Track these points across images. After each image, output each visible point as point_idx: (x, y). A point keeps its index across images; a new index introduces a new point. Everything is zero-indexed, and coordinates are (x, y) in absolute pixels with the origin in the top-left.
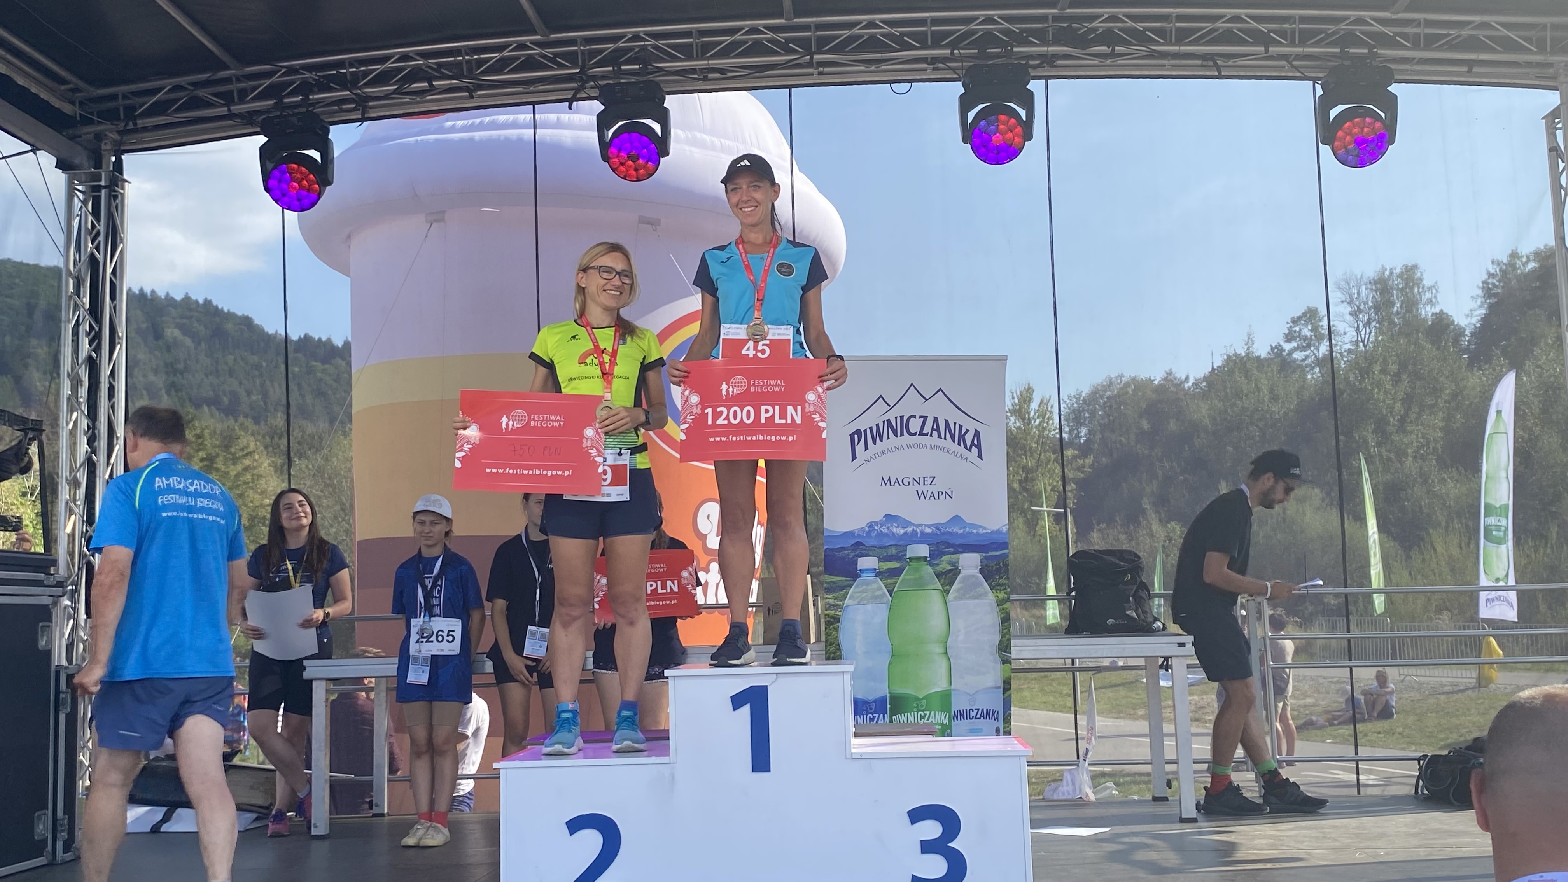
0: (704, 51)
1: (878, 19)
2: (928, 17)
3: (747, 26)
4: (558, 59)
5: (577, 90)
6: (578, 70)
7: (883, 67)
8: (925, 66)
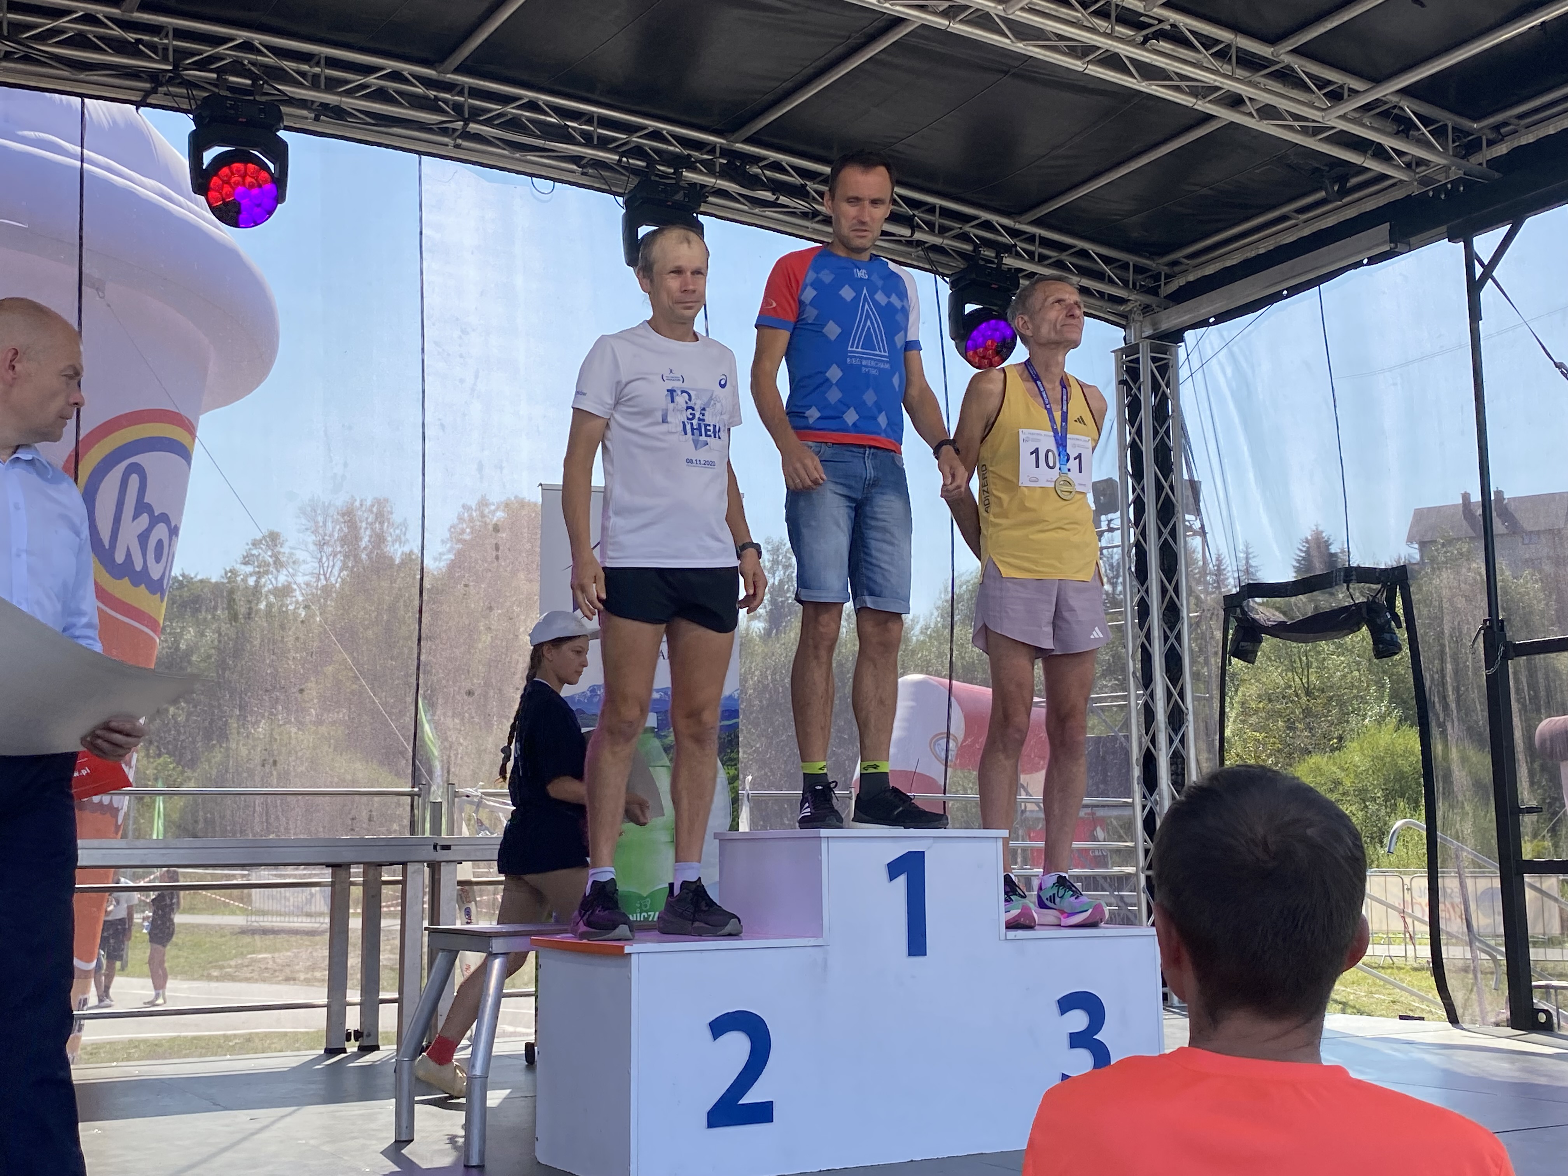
0: (332, 85)
1: (542, 100)
2: (593, 112)
3: (390, 67)
4: (141, 46)
5: (147, 93)
6: (171, 68)
7: (529, 157)
8: (575, 167)
